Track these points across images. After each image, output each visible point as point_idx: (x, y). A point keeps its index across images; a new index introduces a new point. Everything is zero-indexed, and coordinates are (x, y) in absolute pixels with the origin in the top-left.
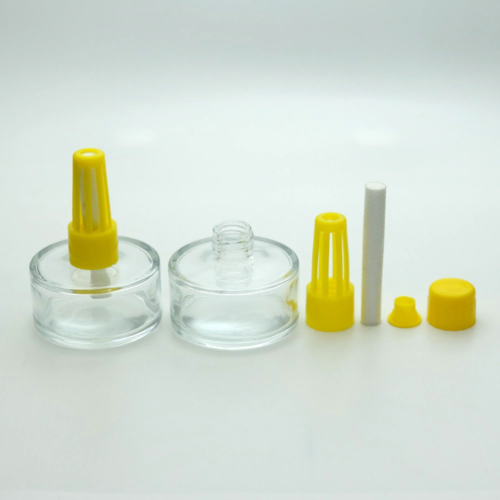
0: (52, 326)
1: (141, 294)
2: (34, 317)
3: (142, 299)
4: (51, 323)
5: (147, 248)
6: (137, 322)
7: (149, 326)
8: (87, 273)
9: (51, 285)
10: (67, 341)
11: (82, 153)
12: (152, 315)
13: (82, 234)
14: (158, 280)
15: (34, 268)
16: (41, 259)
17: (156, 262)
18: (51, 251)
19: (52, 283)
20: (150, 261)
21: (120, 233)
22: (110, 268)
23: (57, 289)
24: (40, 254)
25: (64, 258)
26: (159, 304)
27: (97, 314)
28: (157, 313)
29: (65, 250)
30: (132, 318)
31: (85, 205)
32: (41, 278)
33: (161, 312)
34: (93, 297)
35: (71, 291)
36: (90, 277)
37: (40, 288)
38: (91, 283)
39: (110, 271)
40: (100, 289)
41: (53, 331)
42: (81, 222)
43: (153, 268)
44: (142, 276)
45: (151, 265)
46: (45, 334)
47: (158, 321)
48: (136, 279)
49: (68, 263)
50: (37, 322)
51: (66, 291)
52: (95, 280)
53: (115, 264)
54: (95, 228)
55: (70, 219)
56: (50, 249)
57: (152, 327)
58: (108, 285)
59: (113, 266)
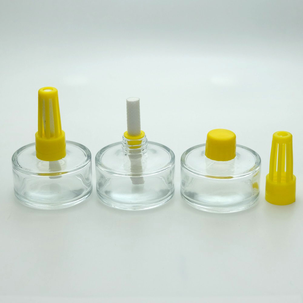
0: (25, 195)
1: (79, 176)
2: (15, 190)
3: (80, 179)
4: (25, 193)
5: (84, 148)
6: (77, 193)
7: (85, 196)
8: (47, 163)
9: (25, 170)
10: (35, 204)
11: (44, 90)
12: (87, 189)
13: (44, 139)
14: (90, 168)
15: (14, 160)
16: (19, 154)
17: (89, 157)
18: (25, 149)
19: (26, 169)
20: (86, 156)
21: (67, 139)
22: (61, 160)
23: (28, 172)
24: (18, 151)
25: (33, 154)
26: (91, 182)
27: (53, 188)
28: (90, 187)
29: (33, 149)
30: (74, 191)
31: (45, 121)
32: (19, 166)
33: (92, 187)
34: (51, 178)
35: (37, 174)
36: (49, 166)
37: (18, 172)
38: (49, 169)
39: (61, 162)
40: (55, 173)
41: (26, 199)
42: (43, 132)
43: (87, 160)
44: (81, 165)
45: (86, 158)
46: (22, 201)
47: (90, 192)
48: (77, 167)
49: (35, 157)
50: (16, 193)
51: (34, 174)
52: (51, 167)
53: (64, 157)
54: (52, 136)
55: (36, 130)
56: (24, 149)
57: (86, 196)
58: (60, 170)
59: (63, 159)
